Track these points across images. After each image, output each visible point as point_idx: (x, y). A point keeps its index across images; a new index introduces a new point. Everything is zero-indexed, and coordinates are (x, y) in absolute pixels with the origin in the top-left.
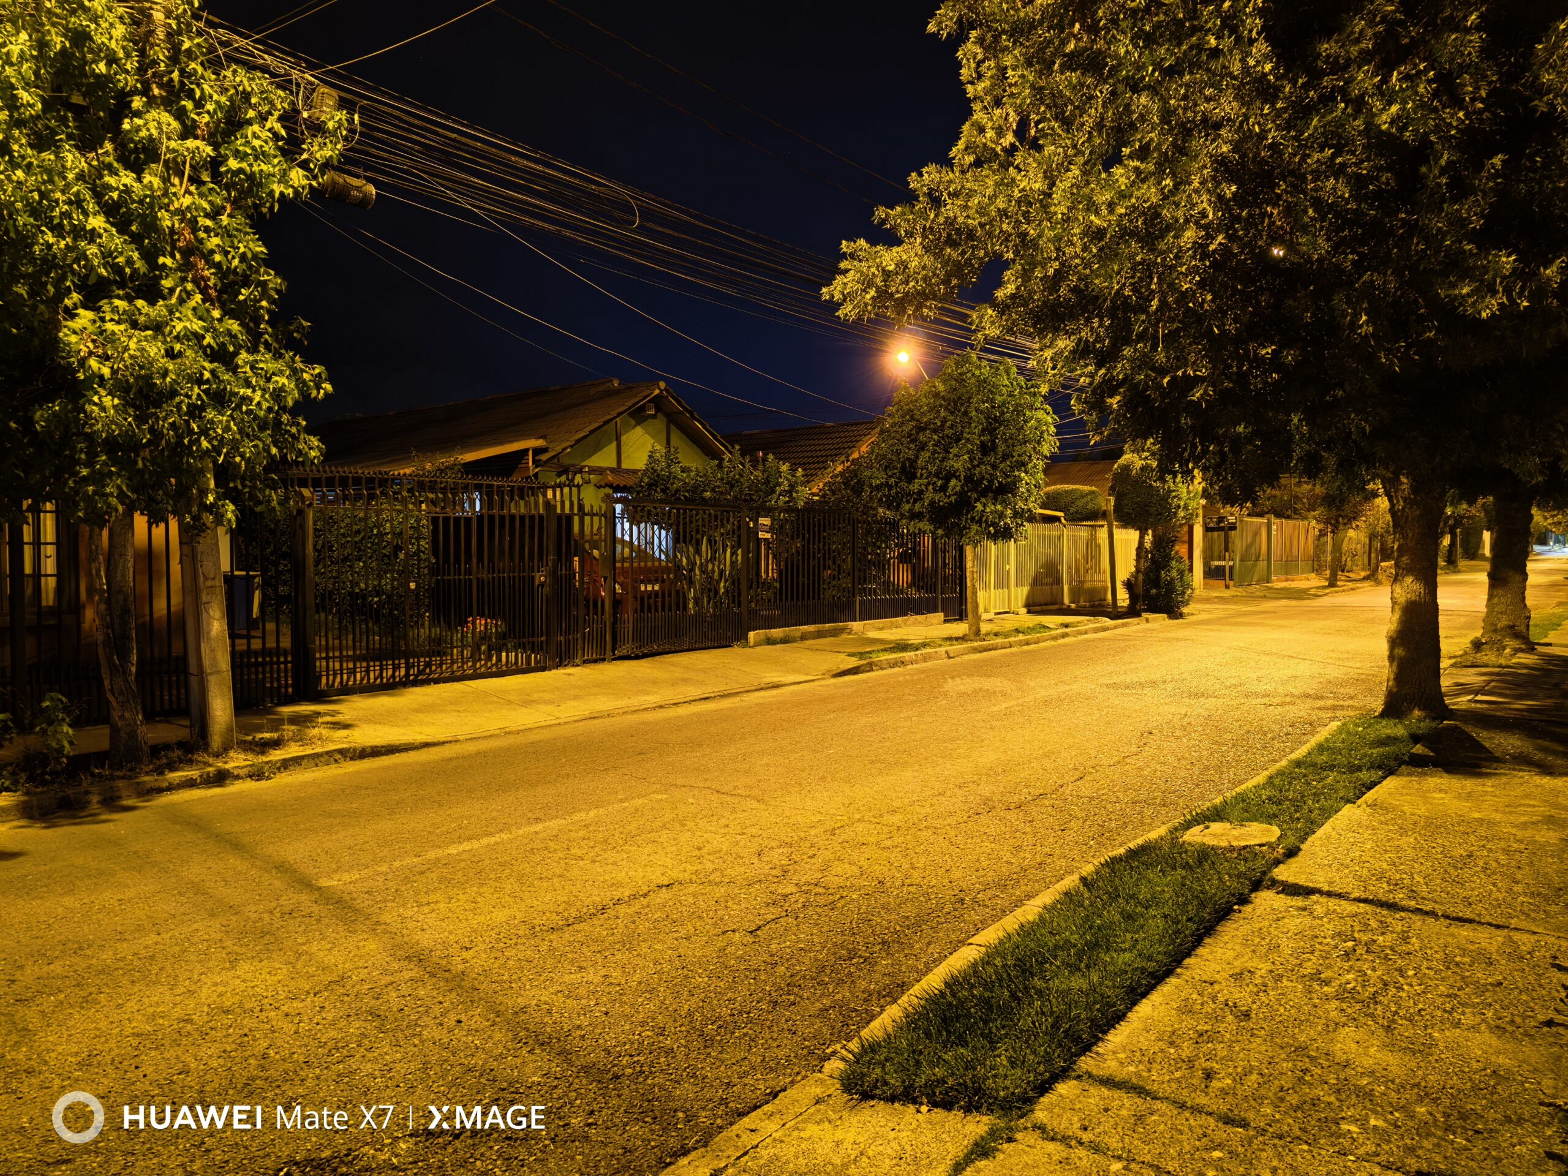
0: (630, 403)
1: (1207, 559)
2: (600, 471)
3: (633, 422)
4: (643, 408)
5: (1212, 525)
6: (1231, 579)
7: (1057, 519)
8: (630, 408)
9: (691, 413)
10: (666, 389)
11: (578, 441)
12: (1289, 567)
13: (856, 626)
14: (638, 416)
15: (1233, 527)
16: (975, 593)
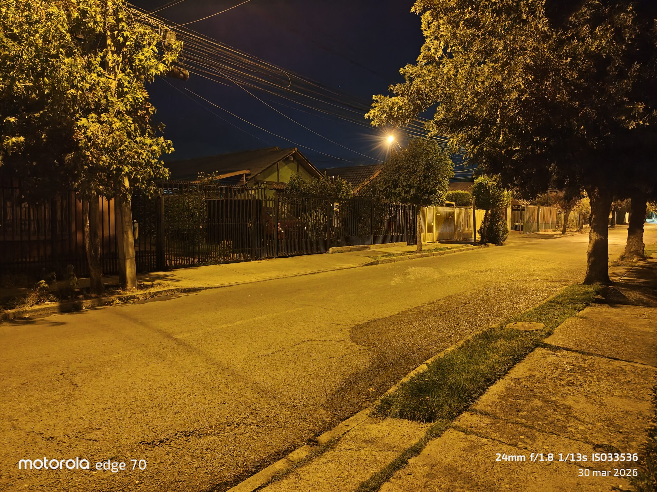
0: (284, 156)
1: (513, 221)
2: (271, 183)
3: (284, 164)
4: (288, 158)
5: (515, 208)
6: (522, 230)
7: (452, 205)
8: (283, 158)
9: (307, 160)
10: (297, 151)
11: (263, 171)
12: (546, 225)
13: (372, 246)
14: (286, 161)
15: (523, 209)
16: (420, 234)
